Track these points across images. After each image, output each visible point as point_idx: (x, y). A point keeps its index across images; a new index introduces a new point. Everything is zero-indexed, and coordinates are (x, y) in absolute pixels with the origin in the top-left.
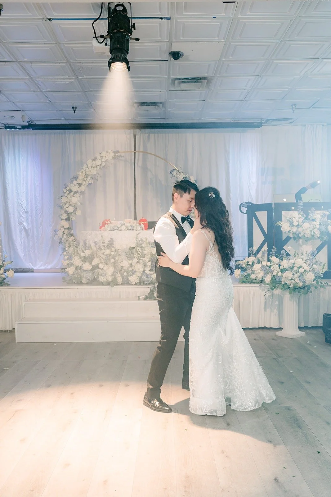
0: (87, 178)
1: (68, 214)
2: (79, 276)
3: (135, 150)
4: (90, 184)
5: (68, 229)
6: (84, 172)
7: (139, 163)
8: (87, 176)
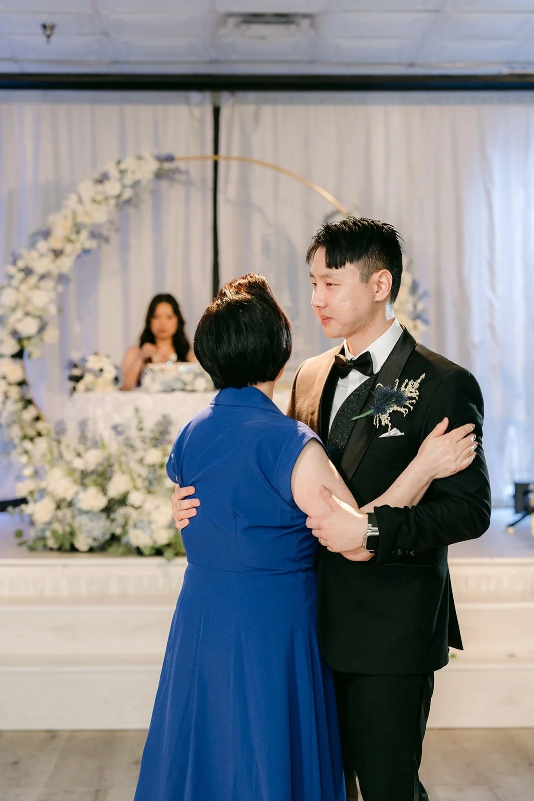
0: (78, 232)
1: (20, 340)
2: (68, 529)
3: (216, 151)
4: (86, 251)
5: (22, 384)
6: (70, 216)
7: (228, 191)
8: (77, 229)
